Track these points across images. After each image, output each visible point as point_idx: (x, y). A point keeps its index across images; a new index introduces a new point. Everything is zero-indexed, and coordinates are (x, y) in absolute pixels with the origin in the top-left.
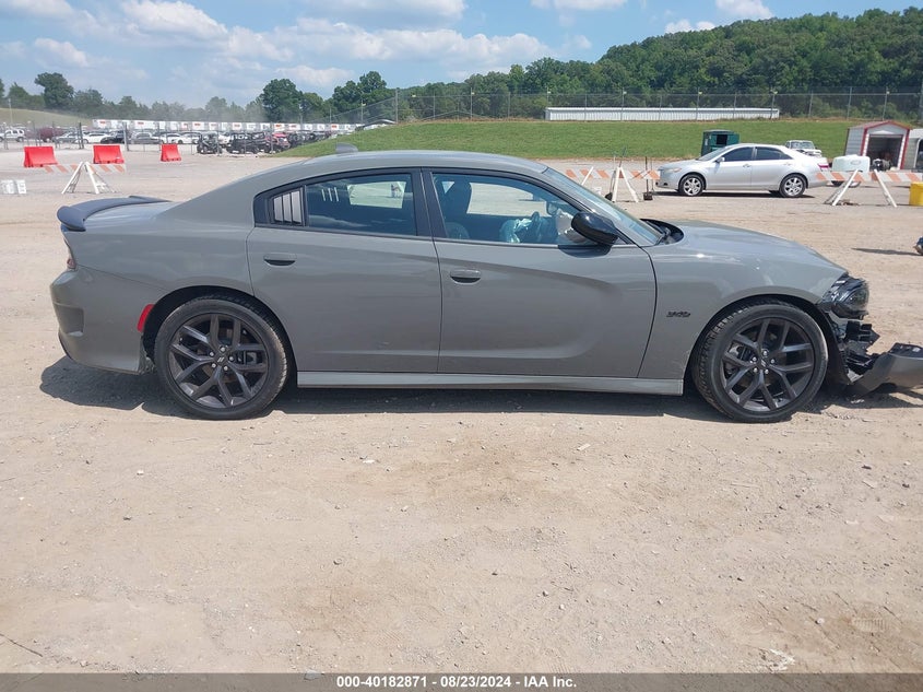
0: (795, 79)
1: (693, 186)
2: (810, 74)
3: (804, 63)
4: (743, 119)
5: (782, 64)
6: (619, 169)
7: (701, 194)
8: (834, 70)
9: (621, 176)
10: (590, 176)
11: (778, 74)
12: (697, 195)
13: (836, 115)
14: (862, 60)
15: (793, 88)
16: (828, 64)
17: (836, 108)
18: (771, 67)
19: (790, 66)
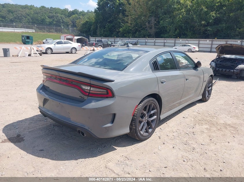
0: (27, 22)
1: (49, 51)
2: (31, 21)
3: (29, 17)
4: (28, 32)
5: (23, 17)
6: (32, 47)
7: (52, 53)
8: (37, 20)
9: (33, 49)
10: (23, 49)
11: (22, 20)
12: (51, 54)
13: (40, 32)
14: (44, 18)
15: (27, 24)
16: (35, 18)
17: (40, 30)
18: (20, 18)
19: (25, 18)
